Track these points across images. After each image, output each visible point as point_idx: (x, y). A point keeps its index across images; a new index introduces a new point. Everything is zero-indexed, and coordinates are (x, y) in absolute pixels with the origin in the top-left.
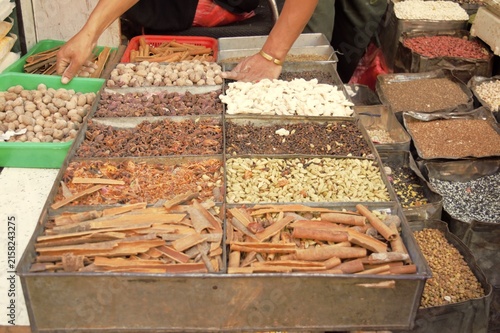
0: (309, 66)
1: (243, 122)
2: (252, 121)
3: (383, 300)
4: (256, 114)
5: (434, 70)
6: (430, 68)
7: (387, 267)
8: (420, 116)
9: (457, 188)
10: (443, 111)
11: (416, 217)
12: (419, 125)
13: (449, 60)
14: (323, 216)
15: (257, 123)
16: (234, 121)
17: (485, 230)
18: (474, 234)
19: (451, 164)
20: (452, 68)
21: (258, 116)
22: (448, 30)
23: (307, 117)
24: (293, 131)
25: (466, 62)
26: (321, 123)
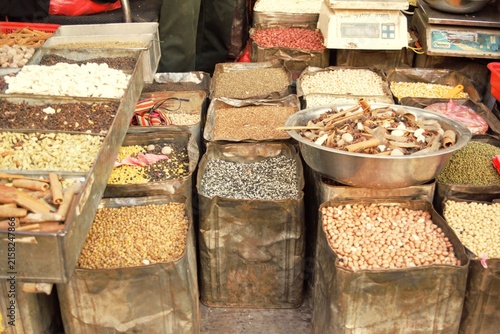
0: (122, 53)
1: (18, 101)
2: (27, 100)
3: (31, 255)
4: (29, 94)
5: (270, 60)
6: (267, 58)
7: (37, 225)
8: (232, 102)
9: (239, 168)
10: (257, 98)
11: (162, 191)
12: (230, 110)
13: (286, 51)
14: (15, 182)
15: (31, 102)
16: (10, 100)
17: (229, 206)
18: (220, 209)
19: (234, 146)
20: (288, 58)
21: (31, 96)
22: (301, 23)
23: (75, 98)
24: (59, 110)
25: (301, 53)
26: (89, 103)
